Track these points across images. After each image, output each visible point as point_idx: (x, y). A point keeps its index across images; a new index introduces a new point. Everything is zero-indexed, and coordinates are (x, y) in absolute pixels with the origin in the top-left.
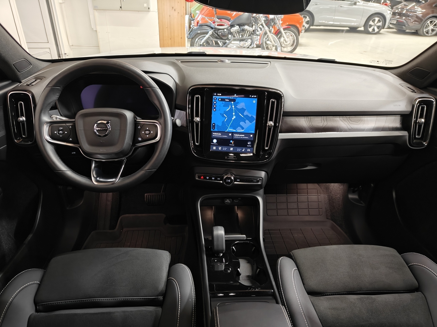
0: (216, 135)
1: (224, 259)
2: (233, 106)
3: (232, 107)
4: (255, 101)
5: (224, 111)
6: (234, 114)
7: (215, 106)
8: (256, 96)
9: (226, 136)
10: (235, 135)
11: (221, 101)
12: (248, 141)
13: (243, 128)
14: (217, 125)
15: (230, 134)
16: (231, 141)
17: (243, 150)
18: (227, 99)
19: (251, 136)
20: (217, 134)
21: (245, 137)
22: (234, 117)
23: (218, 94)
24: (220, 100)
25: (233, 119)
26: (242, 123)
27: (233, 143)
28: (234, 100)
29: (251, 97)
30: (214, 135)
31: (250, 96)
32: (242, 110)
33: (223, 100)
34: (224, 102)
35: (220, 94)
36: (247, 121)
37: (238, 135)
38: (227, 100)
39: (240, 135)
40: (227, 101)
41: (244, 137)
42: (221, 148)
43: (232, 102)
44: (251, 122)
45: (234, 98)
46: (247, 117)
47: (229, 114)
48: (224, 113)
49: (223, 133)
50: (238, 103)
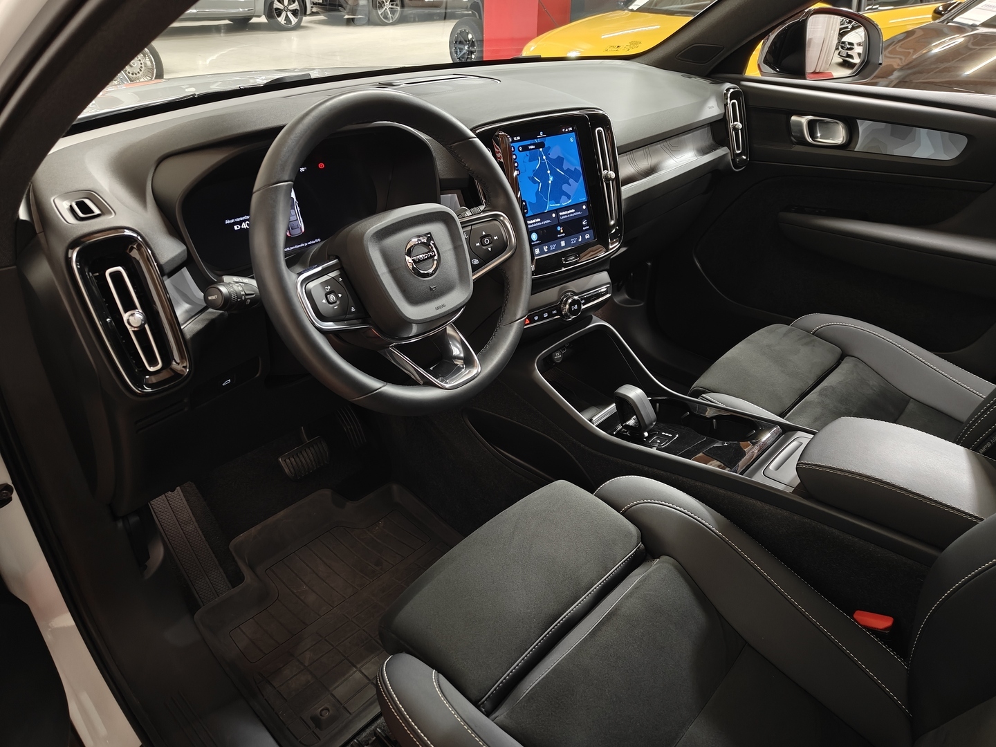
0: (533, 223)
2: (544, 157)
3: (542, 159)
4: (572, 139)
5: (534, 171)
6: (549, 172)
7: (516, 165)
8: (571, 129)
9: (549, 221)
10: (561, 214)
11: (522, 151)
12: (580, 219)
13: (569, 197)
14: (529, 202)
15: (554, 215)
16: (559, 228)
17: (580, 240)
18: (531, 145)
19: (584, 207)
20: (534, 221)
21: (576, 214)
22: (551, 178)
23: (515, 139)
24: (521, 149)
25: (550, 182)
26: (565, 187)
27: (562, 231)
28: (541, 145)
29: (565, 133)
31: (562, 130)
32: (559, 161)
33: (525, 148)
34: (528, 152)
35: (519, 138)
36: (571, 181)
37: (566, 213)
38: (532, 147)
39: (569, 212)
40: (533, 149)
41: (575, 212)
42: (547, 247)
43: (541, 149)
44: (577, 181)
45: (542, 140)
46: (568, 171)
47: (541, 173)
48: (534, 175)
49: (543, 215)
50: (549, 148)
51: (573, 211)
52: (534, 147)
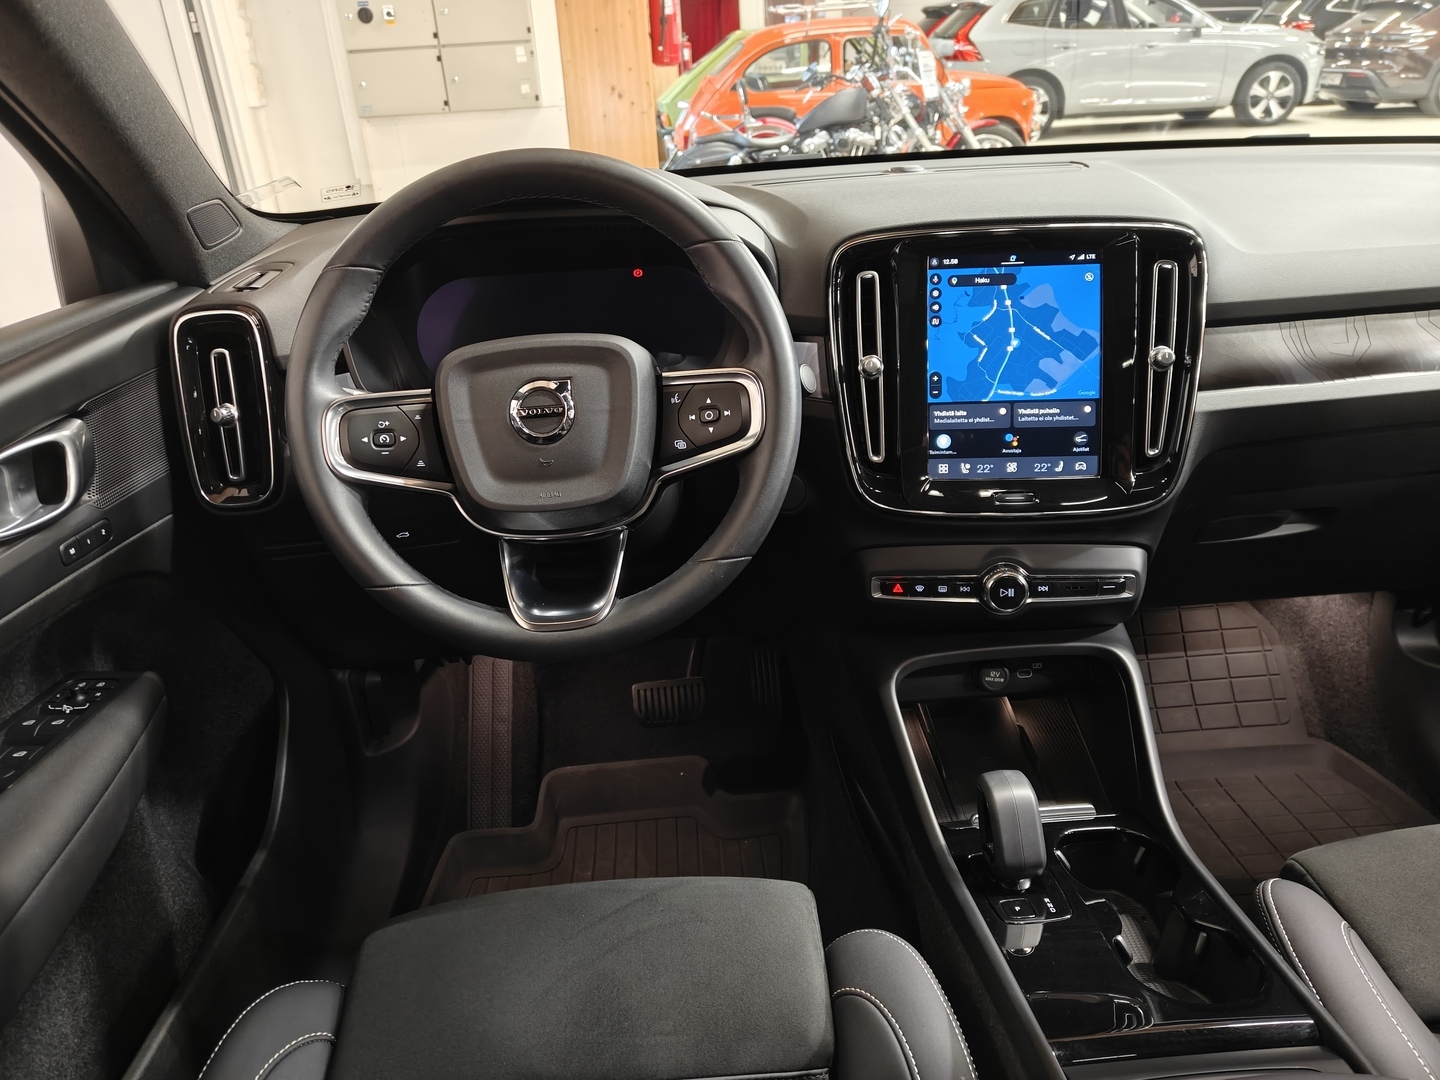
0: (948, 417)
1: (1047, 900)
2: (1008, 302)
3: (1001, 304)
4: (1091, 276)
5: (975, 324)
6: (1012, 330)
7: (936, 307)
8: (1093, 256)
9: (988, 420)
10: (1022, 411)
11: (957, 285)
12: (1073, 430)
13: (1051, 383)
14: (949, 379)
15: (1003, 411)
16: (1009, 437)
17: (1059, 469)
18: (981, 276)
19: (1088, 409)
20: (952, 413)
21: (1062, 418)
22: (1015, 343)
23: (946, 262)
24: (954, 281)
25: (1010, 349)
26: (1047, 365)
27: (1015, 444)
28: (1009, 280)
29: (1075, 262)
30: (938, 417)
31: (1072, 257)
32: (1044, 315)
33: (965, 281)
34: (970, 289)
35: (955, 261)
36: (1066, 355)
37: (1036, 411)
38: (983, 280)
39: (1042, 411)
40: (984, 285)
41: (1059, 415)
42: (968, 466)
43: (1004, 287)
44: (1080, 356)
45: (1010, 270)
46: (1065, 339)
47: (995, 332)
48: (975, 331)
49: (973, 406)
50: (1026, 286)
51: (1056, 411)
52: (987, 281)
